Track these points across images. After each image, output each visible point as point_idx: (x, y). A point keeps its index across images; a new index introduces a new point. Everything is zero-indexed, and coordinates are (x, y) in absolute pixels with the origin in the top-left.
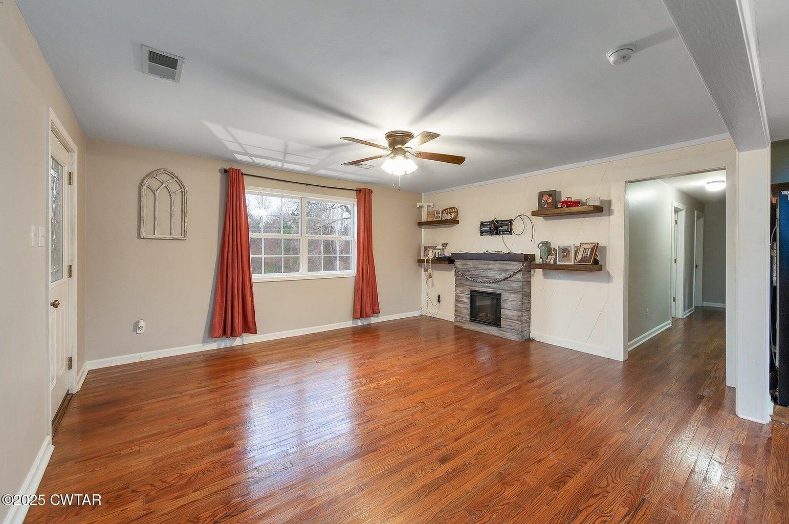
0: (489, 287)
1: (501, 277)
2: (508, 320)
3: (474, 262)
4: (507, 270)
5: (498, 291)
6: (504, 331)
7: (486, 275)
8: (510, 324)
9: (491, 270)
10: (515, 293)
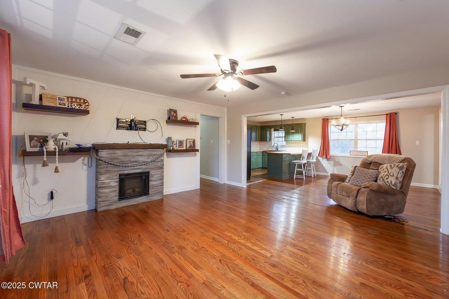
0: (139, 169)
1: (149, 160)
2: (155, 188)
3: (124, 150)
4: (154, 155)
5: (147, 170)
6: (151, 196)
7: (136, 160)
8: (155, 190)
9: (141, 156)
10: (159, 169)
